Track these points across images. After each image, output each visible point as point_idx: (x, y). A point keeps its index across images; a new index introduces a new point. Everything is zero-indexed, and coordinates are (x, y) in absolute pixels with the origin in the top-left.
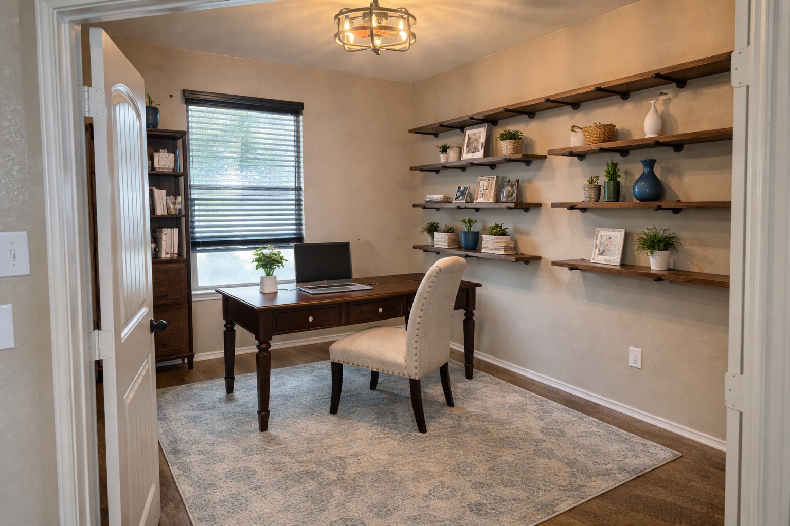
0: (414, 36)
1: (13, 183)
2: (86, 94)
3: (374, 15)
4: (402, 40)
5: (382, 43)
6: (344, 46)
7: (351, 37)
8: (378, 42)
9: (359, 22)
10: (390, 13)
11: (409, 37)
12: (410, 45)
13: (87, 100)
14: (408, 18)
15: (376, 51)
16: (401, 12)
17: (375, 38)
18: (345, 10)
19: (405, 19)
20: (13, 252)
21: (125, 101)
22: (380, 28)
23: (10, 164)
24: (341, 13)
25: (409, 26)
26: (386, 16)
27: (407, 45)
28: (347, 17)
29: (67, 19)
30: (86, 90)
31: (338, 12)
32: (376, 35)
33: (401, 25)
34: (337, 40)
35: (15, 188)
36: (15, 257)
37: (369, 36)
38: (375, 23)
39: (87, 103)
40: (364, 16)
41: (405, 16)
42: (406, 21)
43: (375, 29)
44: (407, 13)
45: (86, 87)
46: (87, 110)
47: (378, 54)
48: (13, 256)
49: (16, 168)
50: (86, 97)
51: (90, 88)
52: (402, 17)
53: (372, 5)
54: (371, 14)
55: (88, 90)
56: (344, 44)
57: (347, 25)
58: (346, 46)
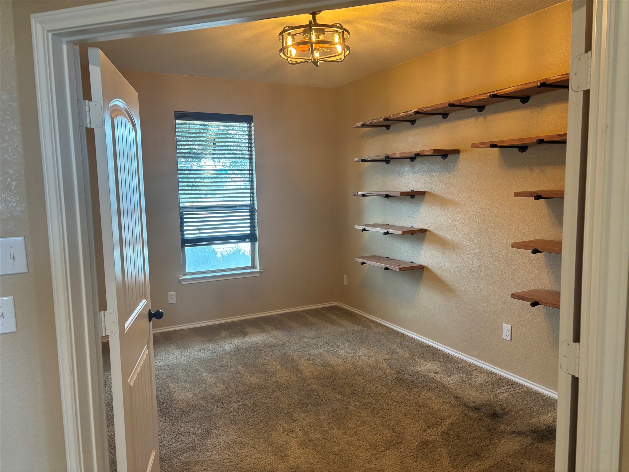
0: (348, 48)
1: (11, 196)
2: (87, 107)
3: (313, 31)
4: (337, 52)
5: (320, 56)
6: (287, 59)
7: (293, 52)
8: (317, 55)
9: (300, 38)
10: (327, 29)
11: (343, 49)
12: (345, 56)
13: (88, 113)
14: (343, 32)
15: (315, 62)
16: (337, 27)
17: (315, 51)
18: (287, 28)
19: (340, 33)
20: (12, 255)
21: (121, 114)
22: (319, 42)
23: (9, 180)
24: (284, 31)
25: (344, 39)
26: (323, 32)
27: (342, 56)
28: (289, 34)
29: (65, 40)
30: (87, 104)
31: (281, 31)
32: (315, 49)
33: (337, 38)
34: (282, 55)
35: (14, 200)
36: (14, 258)
37: (309, 50)
38: (314, 39)
39: (88, 116)
40: (304, 33)
41: (340, 30)
42: (341, 35)
43: (315, 43)
44: (341, 28)
45: (87, 101)
46: (88, 121)
47: (317, 66)
48: (12, 258)
49: (14, 183)
50: (87, 110)
51: (90, 102)
52: (337, 32)
53: (311, 22)
54: (311, 30)
55: (89, 104)
56: (288, 57)
57: (289, 41)
58: (289, 59)
